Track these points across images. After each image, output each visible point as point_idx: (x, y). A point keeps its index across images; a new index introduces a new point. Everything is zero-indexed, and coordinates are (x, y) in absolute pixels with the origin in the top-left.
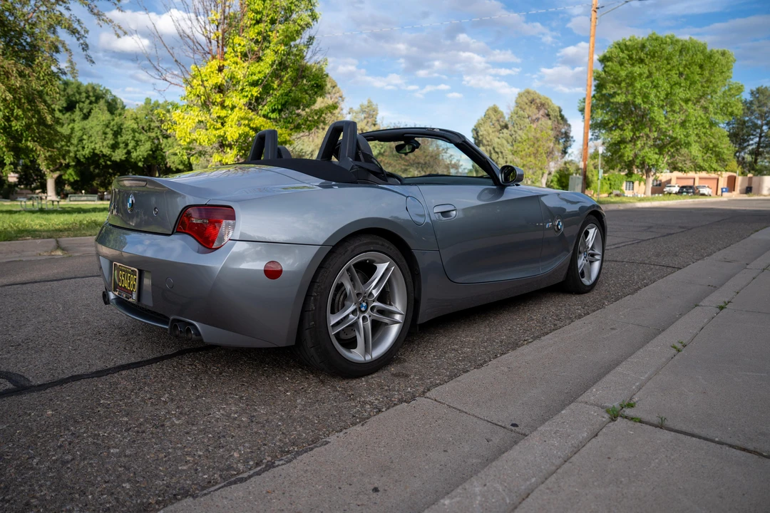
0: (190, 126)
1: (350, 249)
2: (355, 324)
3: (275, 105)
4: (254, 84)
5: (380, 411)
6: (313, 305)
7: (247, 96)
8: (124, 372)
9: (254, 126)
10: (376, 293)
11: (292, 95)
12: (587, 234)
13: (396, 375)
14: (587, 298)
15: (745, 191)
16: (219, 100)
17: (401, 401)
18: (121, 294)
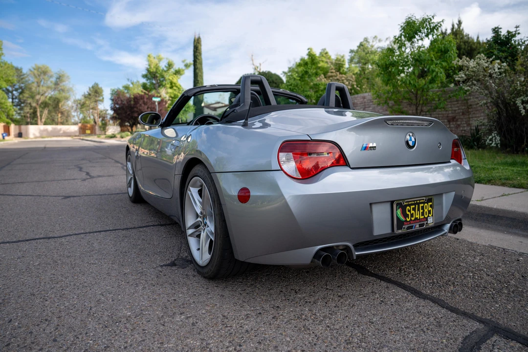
15: (17, 136)
18: (411, 227)
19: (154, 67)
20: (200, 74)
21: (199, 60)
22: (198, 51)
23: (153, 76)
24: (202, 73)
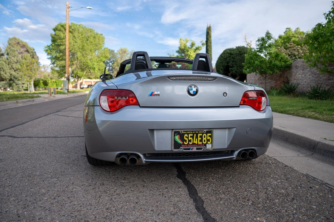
18: (189, 149)
19: (183, 46)
20: (210, 49)
21: (209, 40)
22: (209, 35)
23: (183, 51)
24: (211, 49)
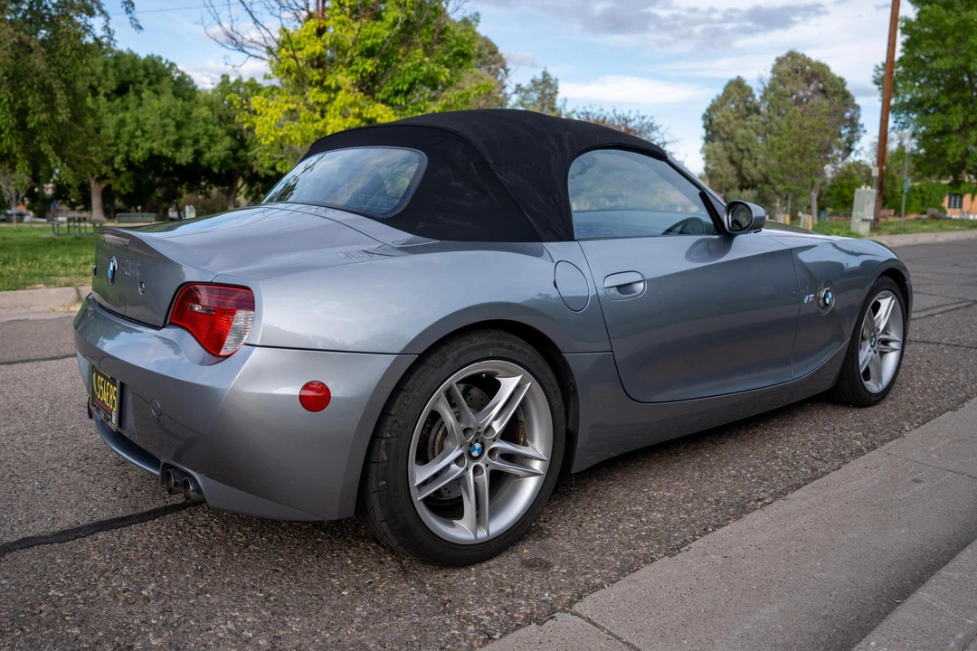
0: (275, 117)
1: (450, 356)
2: (461, 480)
3: (398, 85)
4: (369, 53)
5: (490, 638)
6: (384, 452)
7: (357, 72)
8: (101, 536)
9: (369, 116)
10: (498, 427)
11: (424, 69)
12: (877, 307)
13: (529, 564)
14: (873, 415)
16: (317, 78)
17: (529, 619)
